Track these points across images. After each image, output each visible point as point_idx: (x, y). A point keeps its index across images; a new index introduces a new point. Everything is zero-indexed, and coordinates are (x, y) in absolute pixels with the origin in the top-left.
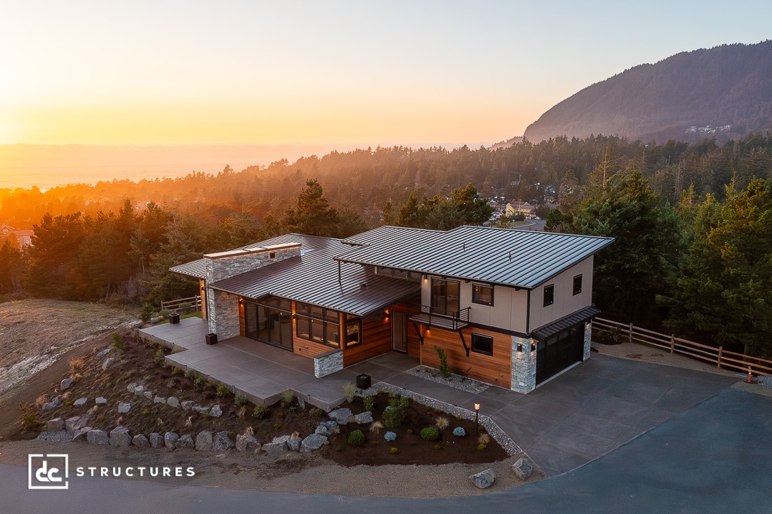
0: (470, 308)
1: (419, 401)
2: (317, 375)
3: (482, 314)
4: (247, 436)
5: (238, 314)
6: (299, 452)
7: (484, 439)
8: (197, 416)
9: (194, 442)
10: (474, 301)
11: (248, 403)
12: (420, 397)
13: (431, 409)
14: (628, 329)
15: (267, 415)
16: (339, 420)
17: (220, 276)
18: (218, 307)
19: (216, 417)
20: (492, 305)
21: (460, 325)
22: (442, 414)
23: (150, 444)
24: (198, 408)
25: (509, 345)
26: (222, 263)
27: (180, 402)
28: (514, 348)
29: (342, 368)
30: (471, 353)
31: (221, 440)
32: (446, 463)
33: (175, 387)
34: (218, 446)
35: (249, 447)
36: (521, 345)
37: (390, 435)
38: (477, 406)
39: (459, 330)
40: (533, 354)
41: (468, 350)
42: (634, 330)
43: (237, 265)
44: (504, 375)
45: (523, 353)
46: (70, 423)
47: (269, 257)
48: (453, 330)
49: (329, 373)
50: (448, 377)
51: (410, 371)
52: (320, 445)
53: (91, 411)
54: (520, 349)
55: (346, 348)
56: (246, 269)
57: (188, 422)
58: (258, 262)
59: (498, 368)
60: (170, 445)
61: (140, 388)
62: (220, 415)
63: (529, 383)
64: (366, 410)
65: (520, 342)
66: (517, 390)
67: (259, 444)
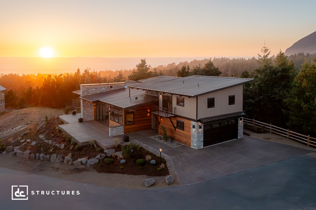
0: (176, 108)
1: (146, 148)
2: (110, 135)
4: (68, 157)
5: (93, 111)
6: (86, 165)
7: (162, 166)
8: (56, 148)
9: (50, 158)
10: (177, 104)
11: (75, 144)
12: (147, 147)
13: (148, 152)
14: (269, 126)
15: (80, 149)
16: (108, 154)
17: (85, 93)
18: (84, 107)
19: (61, 149)
20: (184, 106)
21: (169, 115)
22: (151, 154)
23: (36, 158)
24: (57, 145)
25: (190, 125)
26: (87, 88)
27: (52, 142)
28: (192, 127)
29: (123, 133)
30: (177, 129)
31: (59, 158)
32: (140, 175)
33: (54, 137)
34: (58, 161)
35: (68, 161)
36: (194, 126)
37: (123, 161)
38: (161, 150)
39: (170, 118)
40: (201, 130)
41: (175, 128)
42: (272, 127)
43: (94, 89)
44: (189, 140)
45: (195, 129)
46: (15, 148)
47: (110, 87)
48: (166, 117)
49: (116, 135)
50: (166, 140)
51: (152, 137)
52: (94, 163)
53: (23, 144)
54: (194, 127)
55: (126, 125)
56: (98, 92)
57: (51, 150)
58: (104, 89)
59: (186, 136)
60: (42, 159)
61: (42, 136)
62: (63, 148)
63: (199, 144)
64: (121, 151)
65: (194, 124)
66: (193, 148)
67: (72, 161)
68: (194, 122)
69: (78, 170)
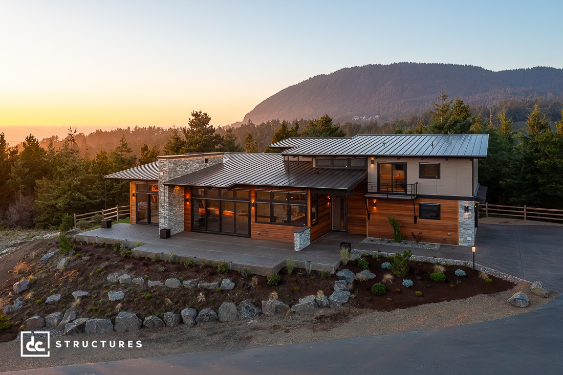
0: (417, 183)
2: (297, 248)
3: (429, 187)
4: (272, 301)
6: (329, 307)
7: (483, 276)
8: (208, 292)
9: (217, 315)
10: (420, 177)
15: (280, 281)
19: (229, 290)
20: (439, 178)
23: (165, 324)
24: (205, 284)
25: (456, 207)
26: (174, 163)
27: (181, 282)
28: (461, 210)
29: (310, 243)
31: (247, 308)
34: (245, 314)
35: (277, 310)
36: (467, 207)
37: (407, 282)
39: (414, 200)
41: (416, 218)
43: (184, 166)
44: (452, 233)
45: (470, 213)
46: (52, 319)
49: (304, 247)
50: (400, 242)
51: (366, 242)
52: (347, 299)
54: (467, 209)
55: (312, 226)
56: (190, 171)
59: (445, 229)
60: (190, 321)
61: (126, 276)
65: (466, 205)
66: (465, 244)
67: (288, 306)
68: (467, 202)
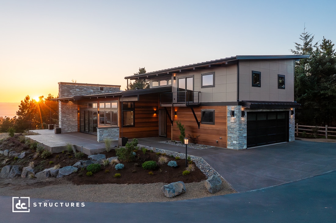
0: (200, 92)
1: (155, 151)
2: (98, 140)
4: (29, 168)
6: (56, 177)
7: (190, 168)
8: (12, 159)
10: (202, 87)
12: (157, 150)
15: (50, 157)
16: (94, 160)
20: (214, 86)
21: (192, 104)
24: (15, 154)
25: (225, 112)
26: (68, 87)
27: (9, 152)
28: (228, 115)
30: (202, 125)
31: (13, 171)
34: (11, 175)
35: (27, 175)
36: (234, 112)
37: (119, 165)
38: (186, 141)
39: (191, 107)
40: (244, 119)
41: (199, 123)
43: (77, 90)
44: (223, 137)
45: (235, 117)
47: (100, 90)
51: (163, 142)
52: (71, 173)
54: (233, 114)
56: (84, 94)
57: (4, 162)
58: (92, 91)
59: (218, 133)
62: (23, 157)
63: (241, 142)
64: (116, 156)
65: (233, 110)
66: (232, 148)
67: (34, 173)
68: (233, 107)
69: (41, 184)
